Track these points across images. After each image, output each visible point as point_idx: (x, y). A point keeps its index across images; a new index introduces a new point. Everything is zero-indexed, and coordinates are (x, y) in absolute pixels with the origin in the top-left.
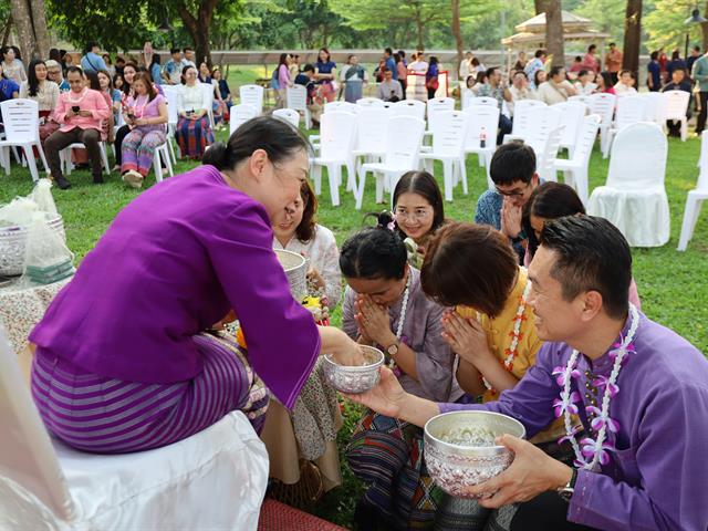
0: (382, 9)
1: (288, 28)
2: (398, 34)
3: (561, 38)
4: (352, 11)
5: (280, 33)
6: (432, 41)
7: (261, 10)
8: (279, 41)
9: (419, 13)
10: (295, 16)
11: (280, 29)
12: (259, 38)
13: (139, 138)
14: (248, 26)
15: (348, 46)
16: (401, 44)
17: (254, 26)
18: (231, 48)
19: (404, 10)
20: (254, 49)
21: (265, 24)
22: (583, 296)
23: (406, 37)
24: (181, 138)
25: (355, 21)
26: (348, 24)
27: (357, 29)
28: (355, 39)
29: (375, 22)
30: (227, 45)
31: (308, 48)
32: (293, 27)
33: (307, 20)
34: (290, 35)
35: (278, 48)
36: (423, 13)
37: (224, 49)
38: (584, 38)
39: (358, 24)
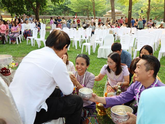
0: (80, 7)
1: (60, 11)
2: (85, 13)
3: (115, 15)
4: (73, 8)
5: (58, 12)
6: (92, 15)
7: (53, 7)
8: (57, 13)
9: (88, 8)
10: (61, 8)
11: (58, 11)
12: (53, 13)
13: (13, 35)
14: (51, 10)
15: (73, 15)
16: (85, 15)
17: (52, 10)
18: (47, 15)
19: (85, 8)
20: (52, 15)
21: (54, 10)
22: (150, 71)
23: (86, 13)
24: (25, 35)
25: (74, 10)
26: (72, 10)
27: (75, 11)
28: (75, 14)
29: (78, 10)
30: (46, 14)
31: (64, 15)
32: (61, 11)
33: (64, 9)
34: (60, 13)
35: (57, 15)
36: (89, 8)
37: (45, 15)
38: (120, 15)
39: (75, 10)
